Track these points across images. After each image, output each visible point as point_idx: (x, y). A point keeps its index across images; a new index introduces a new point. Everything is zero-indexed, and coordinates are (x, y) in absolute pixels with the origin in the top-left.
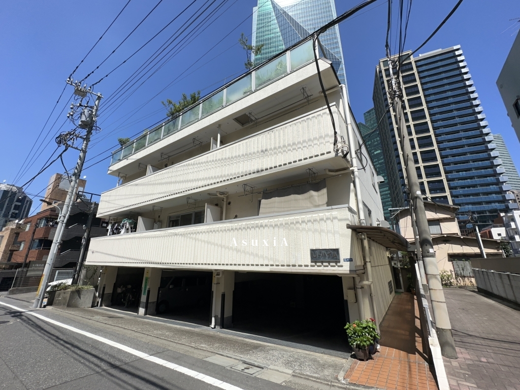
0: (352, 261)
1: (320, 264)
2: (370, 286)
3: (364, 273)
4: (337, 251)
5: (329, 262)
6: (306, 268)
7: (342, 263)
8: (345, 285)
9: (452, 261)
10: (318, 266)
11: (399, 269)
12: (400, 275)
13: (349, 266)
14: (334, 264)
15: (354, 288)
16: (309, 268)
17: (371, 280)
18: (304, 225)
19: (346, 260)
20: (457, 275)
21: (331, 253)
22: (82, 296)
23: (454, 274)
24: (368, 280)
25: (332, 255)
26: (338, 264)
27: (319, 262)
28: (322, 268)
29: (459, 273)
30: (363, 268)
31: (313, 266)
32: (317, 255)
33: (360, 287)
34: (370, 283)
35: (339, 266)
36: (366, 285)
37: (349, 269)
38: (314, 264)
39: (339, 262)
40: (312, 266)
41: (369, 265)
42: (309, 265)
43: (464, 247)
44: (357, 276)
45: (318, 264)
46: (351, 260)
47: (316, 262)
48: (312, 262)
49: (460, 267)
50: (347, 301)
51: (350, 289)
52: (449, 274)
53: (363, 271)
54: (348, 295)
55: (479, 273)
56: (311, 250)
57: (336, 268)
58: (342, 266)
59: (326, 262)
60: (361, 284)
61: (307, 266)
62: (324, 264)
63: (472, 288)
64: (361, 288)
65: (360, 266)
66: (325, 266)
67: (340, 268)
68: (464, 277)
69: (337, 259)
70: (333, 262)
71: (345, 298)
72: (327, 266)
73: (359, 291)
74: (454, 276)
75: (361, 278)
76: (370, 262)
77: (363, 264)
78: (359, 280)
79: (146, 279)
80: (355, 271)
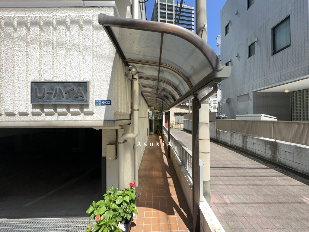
0: (110, 104)
1: (51, 110)
2: (134, 139)
3: (129, 124)
4: (84, 85)
5: (68, 107)
6: (24, 118)
7: (92, 107)
8: (105, 139)
9: (175, 116)
10: (48, 114)
11: (153, 120)
12: (153, 124)
13: (103, 114)
14: (78, 110)
15: (116, 143)
16: (30, 117)
17: (136, 132)
18: (23, 31)
19: (99, 103)
20: (176, 123)
21: (73, 90)
23: (175, 123)
24: (133, 132)
25: (75, 93)
26: (85, 110)
27: (48, 106)
29: (177, 122)
30: (128, 118)
31: (38, 114)
33: (123, 141)
34: (135, 135)
35: (86, 114)
36: (130, 138)
37: (103, 118)
38: (38, 110)
39: (87, 106)
40: (34, 114)
41: (136, 114)
42: (30, 112)
43: (181, 109)
44: (120, 127)
45: (46, 110)
46: (108, 103)
47: (42, 107)
48: (34, 106)
49: (178, 119)
50: (105, 158)
51: (110, 144)
52: (173, 122)
53: (128, 122)
54: (108, 151)
55: (187, 122)
56: (32, 83)
57: (82, 117)
58: (91, 114)
59: (62, 106)
60: (125, 137)
62: (59, 110)
63: (180, 129)
64: (123, 143)
65: (124, 114)
66: (60, 114)
67: (89, 118)
68: (178, 124)
69: (82, 100)
70: (75, 106)
71: (103, 155)
72: (65, 114)
73: (121, 146)
74: (174, 123)
75: (124, 131)
76: (138, 110)
77: (130, 113)
78: (123, 133)
80: (114, 121)
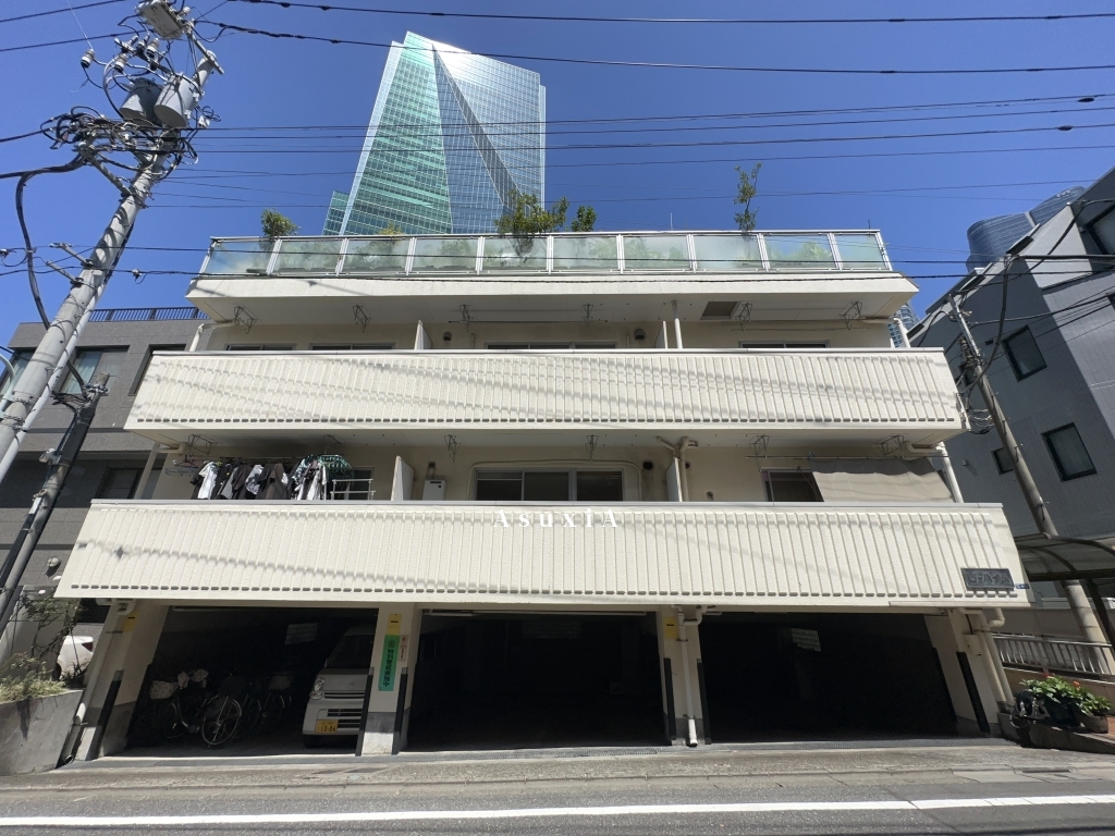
0: (1029, 588)
1: (983, 592)
4: (1007, 572)
6: (958, 599)
7: (1016, 590)
10: (979, 596)
13: (1027, 596)
14: (1005, 593)
15: (972, 632)
16: (963, 599)
19: (1020, 587)
21: (997, 575)
22: (33, 724)
25: (1000, 579)
26: (1011, 593)
27: (980, 589)
28: (985, 599)
31: (970, 596)
32: (976, 579)
35: (1012, 596)
37: (1027, 601)
38: (971, 592)
39: (1012, 589)
40: (967, 596)
42: (963, 594)
45: (978, 593)
46: (1027, 586)
47: (975, 590)
48: (968, 589)
50: (964, 654)
54: (971, 644)
56: (963, 570)
57: (1009, 598)
58: (1015, 596)
59: (991, 589)
60: (990, 624)
61: (960, 596)
62: (989, 592)
66: (990, 596)
67: (1014, 599)
69: (1008, 585)
70: (1002, 590)
72: (993, 596)
73: (989, 637)
79: (391, 644)
